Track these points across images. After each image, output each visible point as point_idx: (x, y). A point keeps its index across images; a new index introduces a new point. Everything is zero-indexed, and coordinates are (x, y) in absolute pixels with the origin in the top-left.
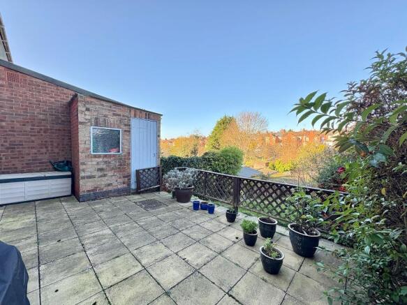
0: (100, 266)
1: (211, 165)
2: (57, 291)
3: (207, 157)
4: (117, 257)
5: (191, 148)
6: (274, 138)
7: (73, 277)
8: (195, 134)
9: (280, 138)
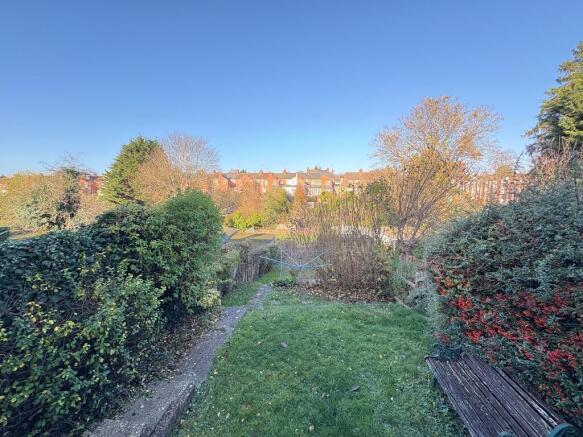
1: (134, 254)
3: (113, 229)
5: (58, 196)
6: (226, 181)
8: (67, 165)
9: (233, 181)
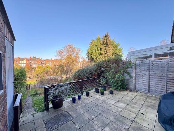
0: (131, 119)
2: (149, 125)
4: (124, 117)
7: (141, 124)
